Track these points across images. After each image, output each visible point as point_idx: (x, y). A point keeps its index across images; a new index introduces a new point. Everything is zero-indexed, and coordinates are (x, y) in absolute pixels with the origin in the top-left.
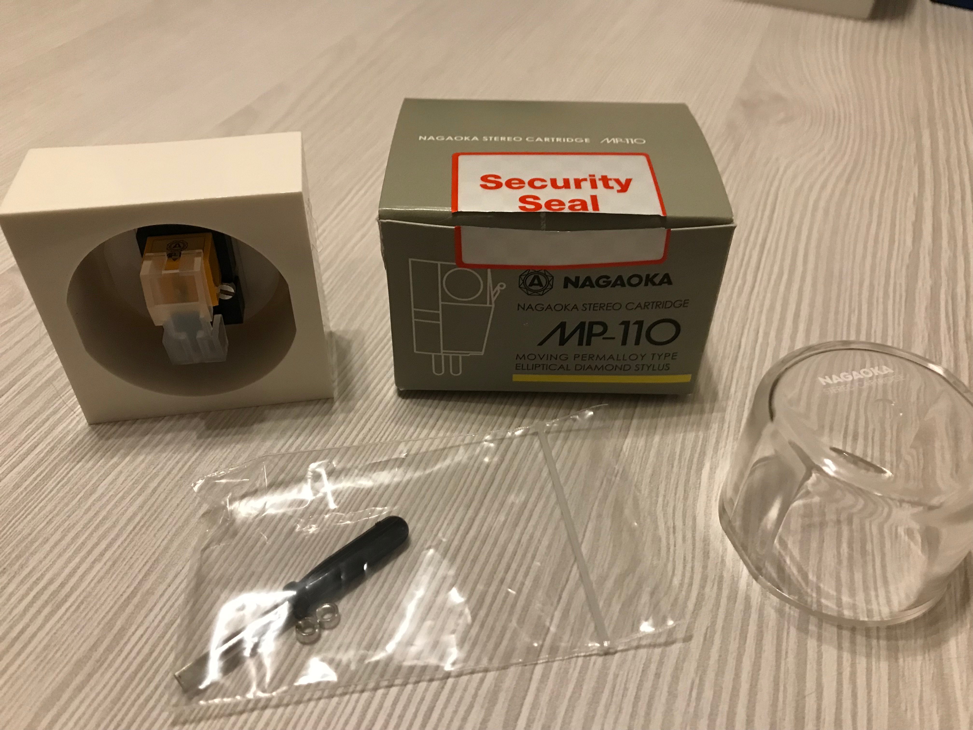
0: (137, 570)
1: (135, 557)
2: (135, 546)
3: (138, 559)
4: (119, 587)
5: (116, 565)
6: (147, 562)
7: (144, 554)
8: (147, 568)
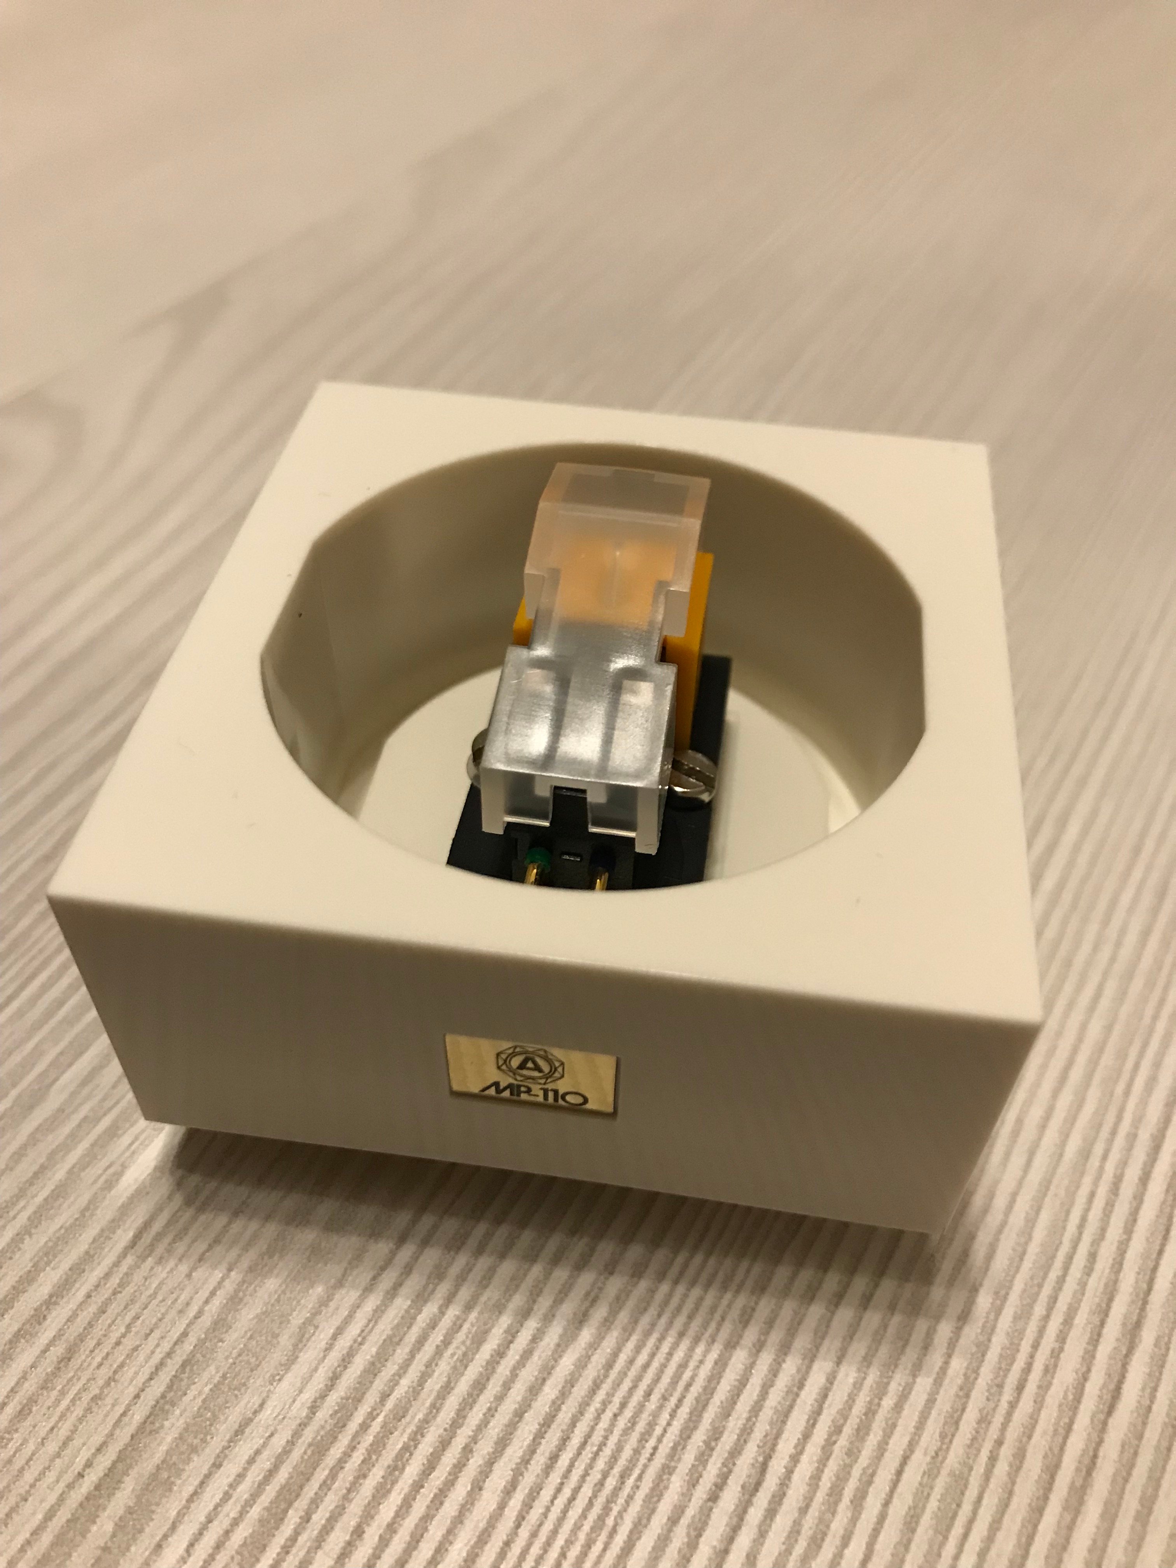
0: (132, 1390)
1: (128, 1343)
2: (132, 1301)
3: (136, 1349)
4: (77, 1442)
5: (75, 1363)
6: (161, 1364)
7: (157, 1334)
8: (158, 1388)
